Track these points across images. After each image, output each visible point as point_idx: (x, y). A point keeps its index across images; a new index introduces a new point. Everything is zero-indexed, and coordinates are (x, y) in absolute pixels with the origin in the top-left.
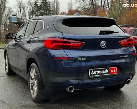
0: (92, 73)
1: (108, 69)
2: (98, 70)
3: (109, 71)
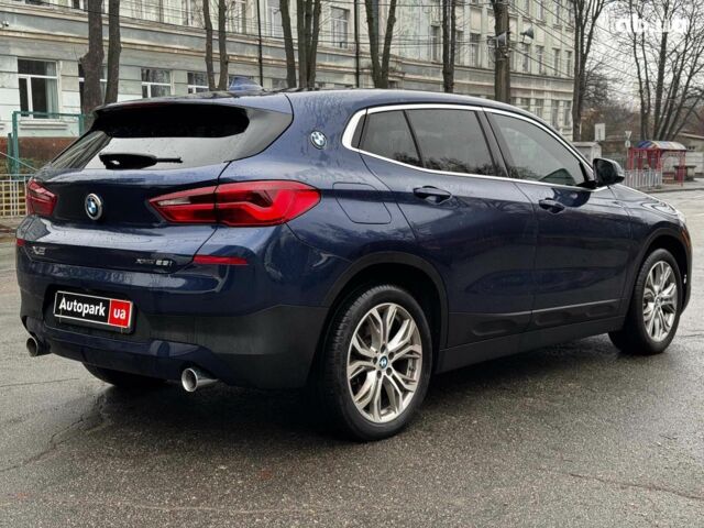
1: (106, 304)
2: (80, 300)
3: (106, 311)
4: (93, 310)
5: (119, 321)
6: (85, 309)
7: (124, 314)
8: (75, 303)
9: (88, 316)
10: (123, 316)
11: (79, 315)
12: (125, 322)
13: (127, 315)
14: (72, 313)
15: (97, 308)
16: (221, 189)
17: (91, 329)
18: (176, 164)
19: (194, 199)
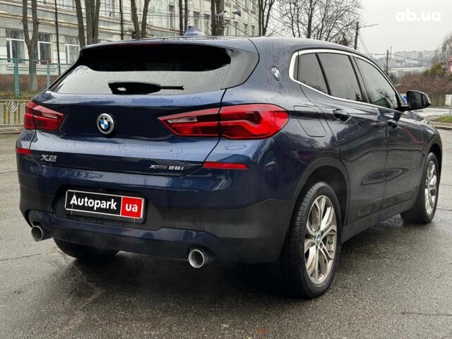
0: (74, 201)
1: (118, 200)
2: (90, 197)
3: (118, 206)
4: (104, 205)
5: (131, 213)
6: (96, 204)
7: (136, 208)
8: (86, 200)
9: (99, 209)
10: (135, 209)
11: (92, 209)
12: (138, 214)
13: (139, 209)
14: (83, 207)
15: (108, 203)
16: (223, 110)
17: (102, 219)
18: (180, 90)
19: (200, 118)
